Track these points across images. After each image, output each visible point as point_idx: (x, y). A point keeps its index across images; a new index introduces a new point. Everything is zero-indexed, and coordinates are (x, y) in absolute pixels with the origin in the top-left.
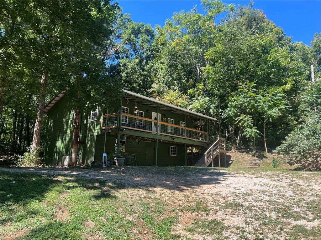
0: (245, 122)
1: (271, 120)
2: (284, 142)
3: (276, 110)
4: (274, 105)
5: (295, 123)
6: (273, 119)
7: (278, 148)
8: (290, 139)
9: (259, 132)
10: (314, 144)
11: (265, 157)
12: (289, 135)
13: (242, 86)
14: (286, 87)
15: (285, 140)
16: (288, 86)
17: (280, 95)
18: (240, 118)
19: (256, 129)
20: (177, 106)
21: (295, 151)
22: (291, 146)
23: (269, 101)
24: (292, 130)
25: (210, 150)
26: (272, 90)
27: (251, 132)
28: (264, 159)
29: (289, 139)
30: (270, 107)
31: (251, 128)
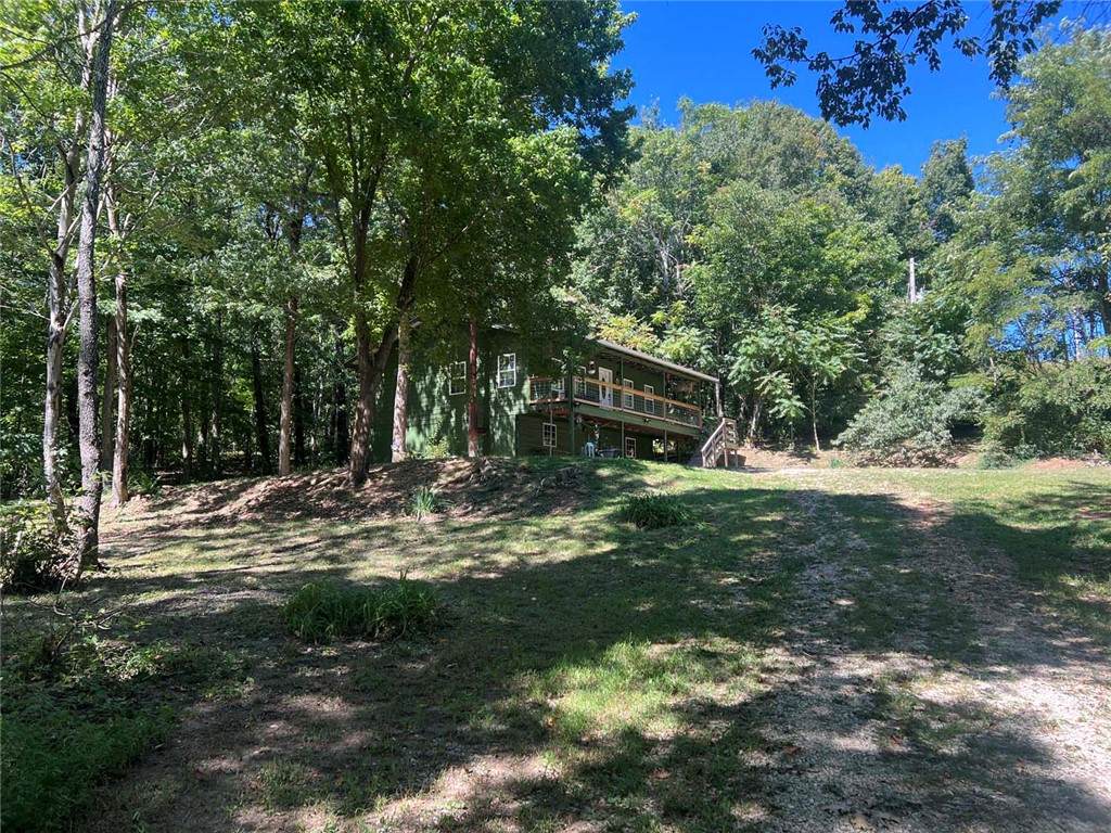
0: (776, 387)
1: (825, 383)
2: (851, 424)
3: (835, 360)
4: (833, 352)
5: (874, 386)
6: (830, 379)
7: (841, 436)
8: (862, 418)
9: (804, 406)
10: (903, 427)
11: (815, 457)
12: (861, 411)
13: (768, 311)
14: (857, 314)
15: (855, 420)
16: (860, 315)
17: (844, 329)
18: (766, 379)
19: (798, 400)
20: (634, 349)
21: (871, 440)
22: (864, 432)
23: (823, 343)
24: (866, 400)
25: (711, 444)
26: (830, 318)
27: (789, 406)
28: (813, 460)
29: (861, 420)
30: (826, 356)
31: (789, 398)
